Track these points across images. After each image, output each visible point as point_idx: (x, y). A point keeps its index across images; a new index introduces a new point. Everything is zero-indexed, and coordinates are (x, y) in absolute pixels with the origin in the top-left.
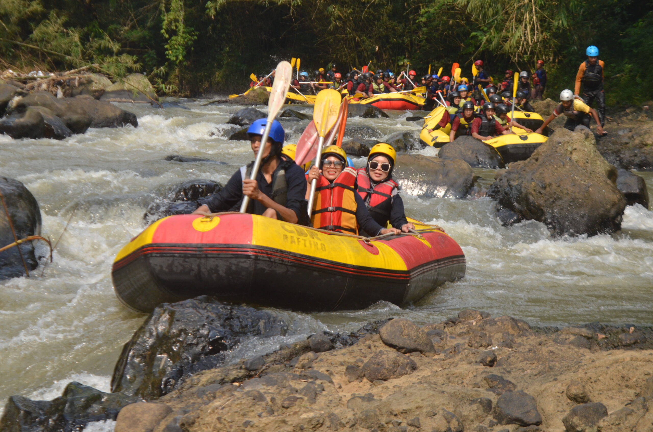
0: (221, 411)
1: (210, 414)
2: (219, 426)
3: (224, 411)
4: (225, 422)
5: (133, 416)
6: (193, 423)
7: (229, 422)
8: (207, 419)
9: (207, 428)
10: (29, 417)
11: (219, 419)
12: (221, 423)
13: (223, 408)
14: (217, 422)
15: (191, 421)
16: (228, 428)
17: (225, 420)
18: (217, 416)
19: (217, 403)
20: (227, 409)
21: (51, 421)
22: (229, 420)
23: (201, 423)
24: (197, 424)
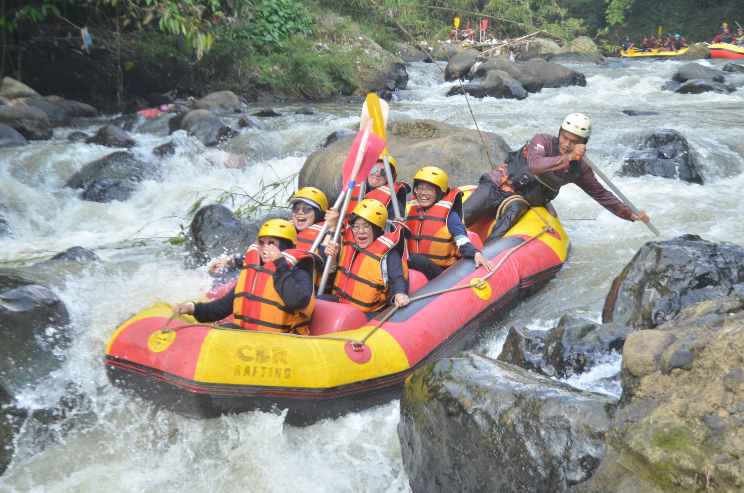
0: (732, 337)
1: (721, 340)
2: (730, 351)
3: (735, 337)
4: (737, 348)
5: (640, 342)
6: (703, 348)
7: (740, 348)
8: (718, 345)
9: (718, 352)
10: (530, 344)
11: (730, 345)
12: (732, 348)
13: (733, 335)
14: (729, 347)
15: (701, 346)
16: (739, 353)
17: (736, 345)
18: (728, 342)
19: (727, 330)
20: (738, 335)
21: (550, 348)
22: (740, 346)
23: (712, 348)
24: (707, 349)
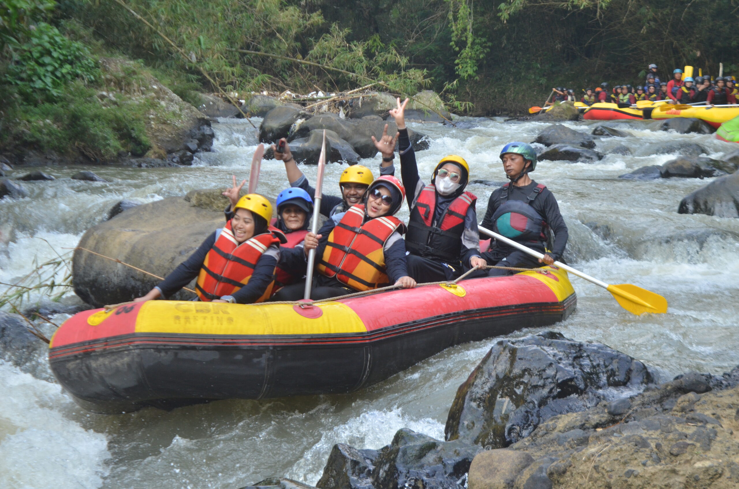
0: (598, 459)
1: (585, 461)
2: (596, 475)
3: (602, 459)
4: (604, 472)
5: (489, 465)
6: (564, 472)
7: (608, 472)
8: (581, 468)
9: (582, 477)
10: (357, 467)
11: (596, 468)
12: (598, 472)
13: (600, 455)
14: (594, 471)
15: (562, 469)
16: (607, 478)
17: (603, 468)
18: (593, 464)
19: (592, 449)
20: (605, 456)
21: (381, 472)
22: (608, 469)
23: (574, 472)
24: (568, 473)
